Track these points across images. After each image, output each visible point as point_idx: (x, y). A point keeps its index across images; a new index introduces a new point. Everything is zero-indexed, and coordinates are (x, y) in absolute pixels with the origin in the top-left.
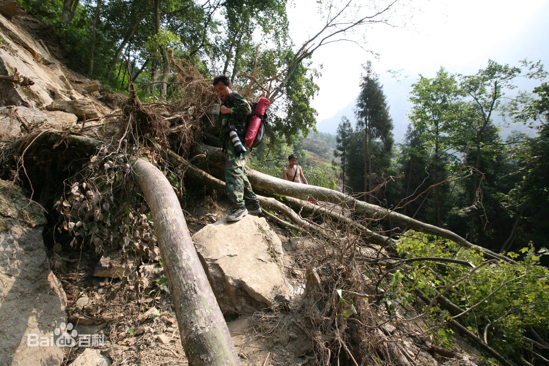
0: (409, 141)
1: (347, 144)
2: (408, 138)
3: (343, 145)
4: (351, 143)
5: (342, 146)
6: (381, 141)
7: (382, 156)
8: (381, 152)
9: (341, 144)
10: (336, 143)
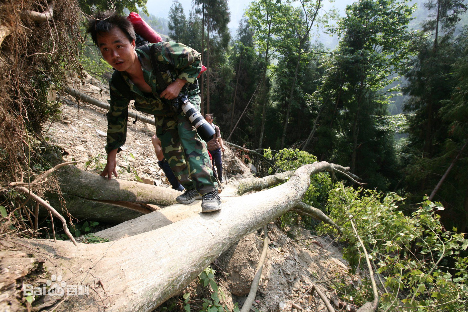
0: (240, 38)
1: (179, 32)
2: (240, 34)
3: (176, 33)
4: (184, 32)
5: (175, 35)
6: (217, 35)
7: (218, 51)
8: (218, 48)
9: (173, 32)
10: (168, 31)
